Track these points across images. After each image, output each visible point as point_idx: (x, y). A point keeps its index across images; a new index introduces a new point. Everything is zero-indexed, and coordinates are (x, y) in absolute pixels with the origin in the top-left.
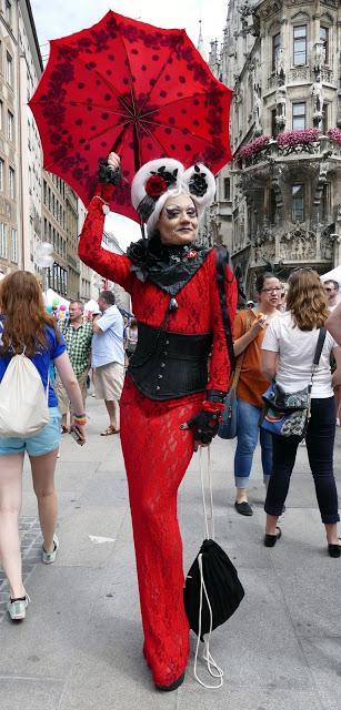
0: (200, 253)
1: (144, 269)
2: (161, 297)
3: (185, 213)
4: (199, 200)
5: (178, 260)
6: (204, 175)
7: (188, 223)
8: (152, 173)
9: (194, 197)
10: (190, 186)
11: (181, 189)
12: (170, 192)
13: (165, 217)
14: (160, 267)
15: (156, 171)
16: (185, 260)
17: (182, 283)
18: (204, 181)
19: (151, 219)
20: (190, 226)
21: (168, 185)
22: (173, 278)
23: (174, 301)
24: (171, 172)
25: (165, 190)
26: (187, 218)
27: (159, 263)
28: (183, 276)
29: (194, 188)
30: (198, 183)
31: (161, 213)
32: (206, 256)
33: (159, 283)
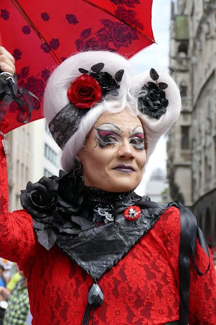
0: (146, 212)
1: (51, 229)
2: (78, 284)
3: (127, 141)
4: (153, 123)
5: (108, 217)
6: (164, 85)
7: (132, 158)
8: (81, 70)
9: (145, 117)
10: (140, 99)
11: (124, 103)
12: (106, 106)
13: (94, 145)
14: (76, 226)
15: (89, 69)
16: (121, 220)
17: (111, 259)
18: (163, 95)
19: (70, 142)
20: (134, 164)
21: (105, 93)
22: (97, 248)
23: (97, 290)
24: (113, 73)
25: (100, 100)
26: (129, 149)
27: (74, 219)
28: (114, 247)
29: (147, 104)
30: (152, 97)
31: (88, 136)
32: (155, 218)
33: (74, 256)
